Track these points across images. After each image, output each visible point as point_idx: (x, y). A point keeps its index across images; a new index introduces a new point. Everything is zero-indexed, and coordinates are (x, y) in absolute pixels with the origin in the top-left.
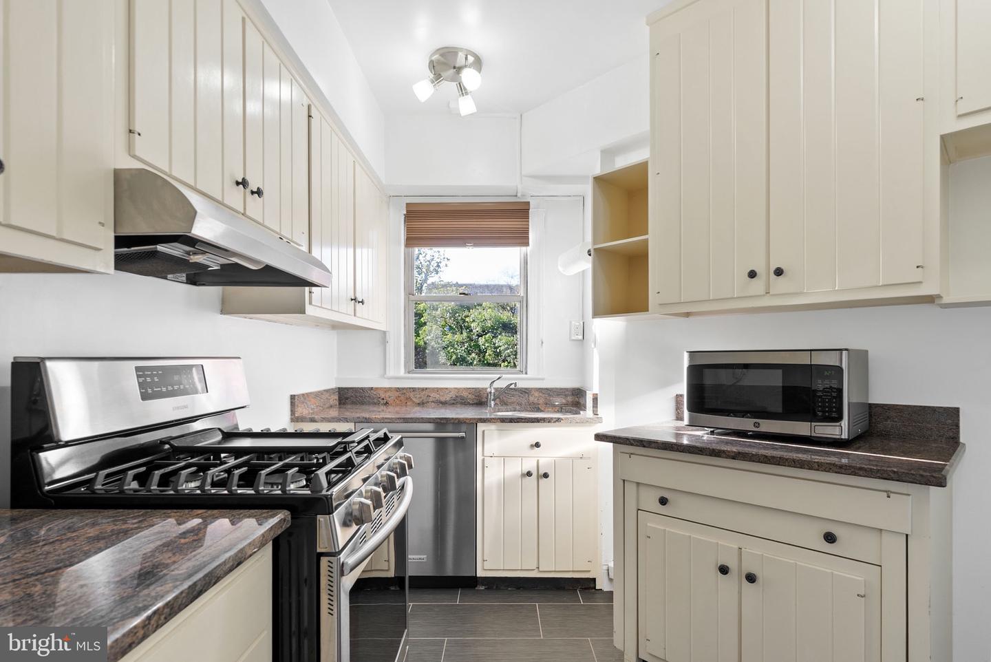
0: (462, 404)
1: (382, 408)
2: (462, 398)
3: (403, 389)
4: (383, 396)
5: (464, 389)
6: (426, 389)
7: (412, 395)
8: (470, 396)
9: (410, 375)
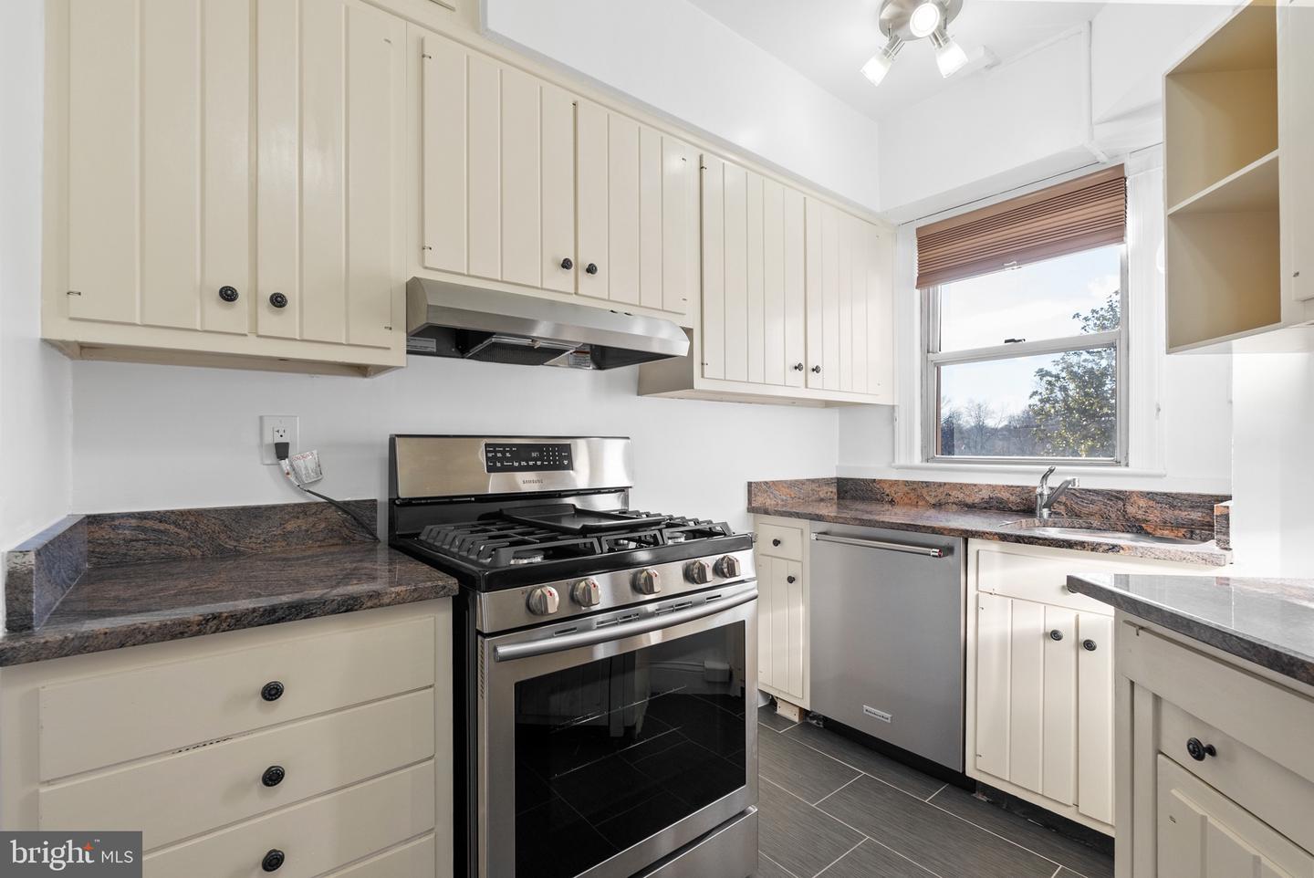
0: (998, 509)
1: (887, 507)
2: (1000, 501)
3: (914, 482)
4: (888, 492)
5: (1003, 486)
6: (945, 484)
7: (924, 492)
8: (1012, 498)
9: (929, 465)
